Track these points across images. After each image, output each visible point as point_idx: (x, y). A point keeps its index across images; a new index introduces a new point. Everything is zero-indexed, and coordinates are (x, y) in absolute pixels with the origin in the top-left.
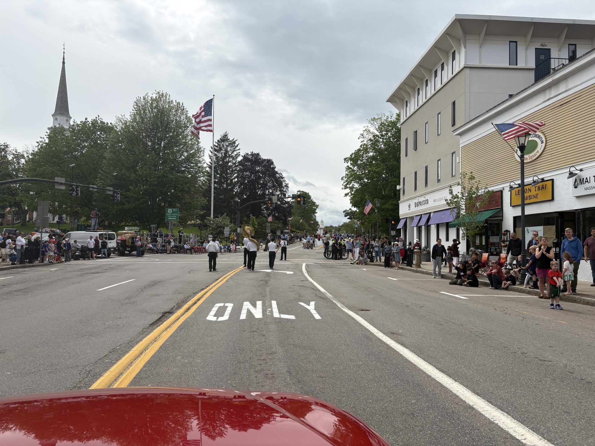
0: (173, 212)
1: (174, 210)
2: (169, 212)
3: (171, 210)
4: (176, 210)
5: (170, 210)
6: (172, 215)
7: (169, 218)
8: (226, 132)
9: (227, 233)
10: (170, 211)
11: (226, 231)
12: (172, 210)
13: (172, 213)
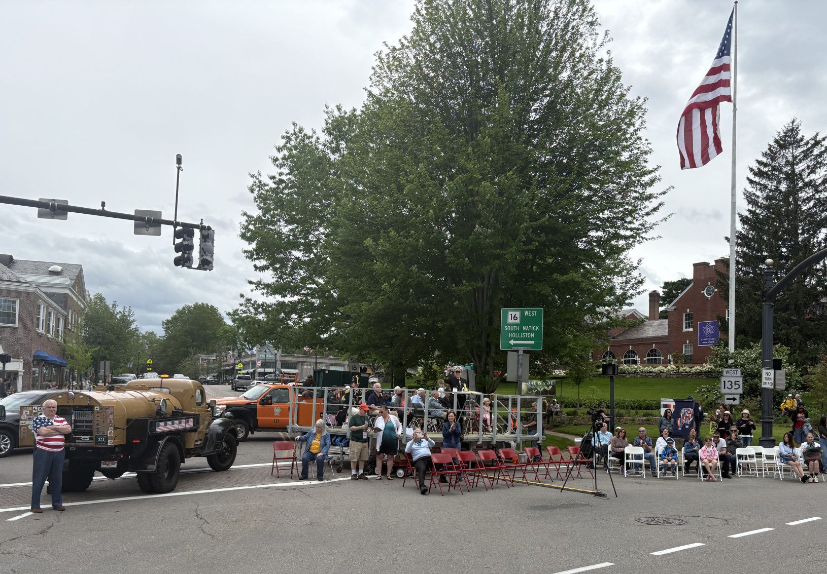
0: (525, 320)
1: (526, 313)
2: (510, 321)
3: (518, 314)
4: (534, 313)
5: (514, 313)
6: (521, 331)
7: (512, 342)
8: (793, 122)
9: (733, 391)
10: (512, 316)
11: (728, 385)
12: (522, 314)
13: (521, 325)
